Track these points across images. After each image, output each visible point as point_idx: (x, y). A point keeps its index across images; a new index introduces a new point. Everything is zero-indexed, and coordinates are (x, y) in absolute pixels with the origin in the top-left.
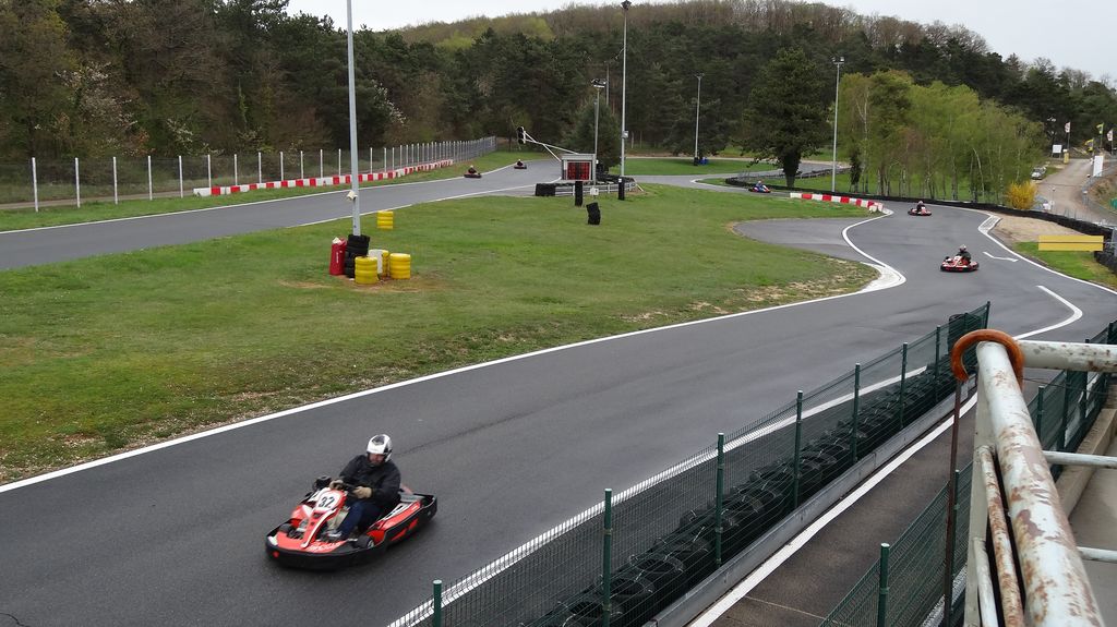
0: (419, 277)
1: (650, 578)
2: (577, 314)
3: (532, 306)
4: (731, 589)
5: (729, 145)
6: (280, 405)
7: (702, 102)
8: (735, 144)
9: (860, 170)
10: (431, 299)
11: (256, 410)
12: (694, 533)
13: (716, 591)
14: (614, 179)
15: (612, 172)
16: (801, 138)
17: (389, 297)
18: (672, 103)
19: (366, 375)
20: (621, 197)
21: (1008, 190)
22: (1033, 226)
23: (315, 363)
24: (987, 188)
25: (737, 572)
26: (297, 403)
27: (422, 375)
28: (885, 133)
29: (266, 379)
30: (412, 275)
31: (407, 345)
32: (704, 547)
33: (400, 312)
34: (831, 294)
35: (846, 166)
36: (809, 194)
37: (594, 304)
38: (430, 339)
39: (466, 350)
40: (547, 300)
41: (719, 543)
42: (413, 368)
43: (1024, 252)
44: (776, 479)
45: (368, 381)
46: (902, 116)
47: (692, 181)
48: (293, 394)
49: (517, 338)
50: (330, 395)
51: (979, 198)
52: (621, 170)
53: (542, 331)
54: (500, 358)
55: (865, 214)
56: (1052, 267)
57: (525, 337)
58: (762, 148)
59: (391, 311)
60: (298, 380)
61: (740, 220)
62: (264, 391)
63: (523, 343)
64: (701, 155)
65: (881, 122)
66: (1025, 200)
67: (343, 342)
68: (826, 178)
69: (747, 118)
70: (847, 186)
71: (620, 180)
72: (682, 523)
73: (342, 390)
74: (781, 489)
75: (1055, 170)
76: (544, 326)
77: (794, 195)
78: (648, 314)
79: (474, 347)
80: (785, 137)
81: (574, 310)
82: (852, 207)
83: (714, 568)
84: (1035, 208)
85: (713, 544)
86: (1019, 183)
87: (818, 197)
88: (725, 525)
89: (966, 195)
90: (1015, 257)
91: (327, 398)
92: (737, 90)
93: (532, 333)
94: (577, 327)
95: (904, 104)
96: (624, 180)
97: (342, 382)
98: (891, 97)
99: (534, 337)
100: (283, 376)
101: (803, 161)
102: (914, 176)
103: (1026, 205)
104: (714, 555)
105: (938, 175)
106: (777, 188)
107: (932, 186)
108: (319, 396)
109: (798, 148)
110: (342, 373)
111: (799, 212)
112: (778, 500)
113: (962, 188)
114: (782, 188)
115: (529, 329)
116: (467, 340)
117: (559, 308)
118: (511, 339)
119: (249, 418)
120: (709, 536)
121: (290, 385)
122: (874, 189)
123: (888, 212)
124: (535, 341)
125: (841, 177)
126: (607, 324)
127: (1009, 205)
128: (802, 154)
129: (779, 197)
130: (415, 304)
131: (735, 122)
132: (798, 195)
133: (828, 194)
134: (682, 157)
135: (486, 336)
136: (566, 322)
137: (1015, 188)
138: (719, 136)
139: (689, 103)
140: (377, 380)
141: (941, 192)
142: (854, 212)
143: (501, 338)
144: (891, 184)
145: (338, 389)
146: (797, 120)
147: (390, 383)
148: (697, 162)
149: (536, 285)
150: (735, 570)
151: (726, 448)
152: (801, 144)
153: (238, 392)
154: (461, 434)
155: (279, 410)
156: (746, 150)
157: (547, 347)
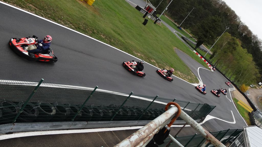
0: (93, 7)
1: (93, 112)
2: (123, 43)
3: (115, 33)
4: (110, 127)
5: (189, 29)
6: (38, 14)
7: (190, 14)
8: (190, 30)
9: (213, 56)
10: (92, 14)
11: (31, 11)
12: (111, 110)
13: (106, 125)
14: (157, 17)
15: (157, 15)
16: (206, 39)
17: (83, 7)
18: (183, 9)
19: (63, 21)
20: (155, 23)
21: (242, 85)
22: (241, 97)
23: (54, 10)
24: (238, 81)
25: (114, 125)
26: (42, 16)
27: (77, 31)
28: (225, 52)
29: (39, 5)
30: (92, 6)
31: (78, 21)
32: (111, 114)
33: (82, 12)
34: (185, 80)
35: (211, 53)
36: (198, 53)
37: (129, 43)
38: (85, 24)
39: (91, 32)
40: (119, 34)
41: (115, 116)
42: (76, 28)
43: (234, 101)
44: (138, 111)
45: (63, 23)
46: (232, 51)
47: (174, 31)
48: (43, 13)
49: (105, 38)
50: (52, 20)
51: (235, 82)
52: (160, 16)
53: (112, 40)
54: (98, 40)
55: (207, 67)
56: (238, 109)
57: (107, 39)
58: (196, 35)
59: (80, 10)
60: (46, 11)
61: (178, 48)
62: (36, 7)
63: (106, 40)
64: (181, 26)
65: (226, 49)
66: (244, 90)
67: (64, 10)
68: (205, 53)
69: (197, 26)
70: (208, 58)
71: (157, 19)
72: (110, 106)
73: (55, 21)
74: (138, 114)
75: (256, 88)
76: (114, 40)
77: (194, 51)
78: (140, 54)
79: (94, 33)
80: (203, 36)
81: (123, 41)
82: (205, 64)
83: (110, 120)
84: (245, 93)
85: (113, 115)
86: (246, 85)
87: (199, 56)
88: (119, 113)
89: (232, 79)
90: (231, 101)
91: (50, 20)
92: (200, 17)
93: (110, 39)
94: (121, 45)
95: (234, 49)
96: (159, 19)
97: (57, 19)
98: (233, 45)
99: (110, 41)
100: (43, 7)
101: (202, 45)
102: (224, 67)
103: (244, 91)
104: (111, 117)
105: (230, 70)
106: (192, 47)
107: (227, 72)
108: (49, 18)
109: (204, 41)
110: (58, 17)
111: (193, 56)
112: (135, 116)
113: (233, 77)
114: (193, 48)
115: (110, 38)
116: (93, 30)
117: (120, 38)
118: (104, 37)
119: (28, 11)
120: (114, 113)
121: (44, 11)
122: (214, 63)
123: (212, 71)
124: (109, 42)
125: (208, 55)
126: (129, 50)
127: (240, 88)
128: (204, 43)
129: (191, 49)
130: (88, 13)
131: (194, 24)
132: (195, 52)
133: (202, 57)
134: (176, 24)
135: (98, 32)
136: (120, 43)
137: (244, 85)
138: (188, 25)
139: (187, 12)
140: (65, 24)
141: (228, 75)
142: (205, 65)
143: (102, 35)
144: (218, 65)
145: (54, 20)
146: (208, 34)
147: (68, 27)
148: (179, 28)
149: (119, 29)
150: (114, 124)
151: (131, 96)
152: (205, 41)
153: (30, 3)
154: (75, 51)
155: (37, 14)
156: (192, 33)
157: (111, 45)
